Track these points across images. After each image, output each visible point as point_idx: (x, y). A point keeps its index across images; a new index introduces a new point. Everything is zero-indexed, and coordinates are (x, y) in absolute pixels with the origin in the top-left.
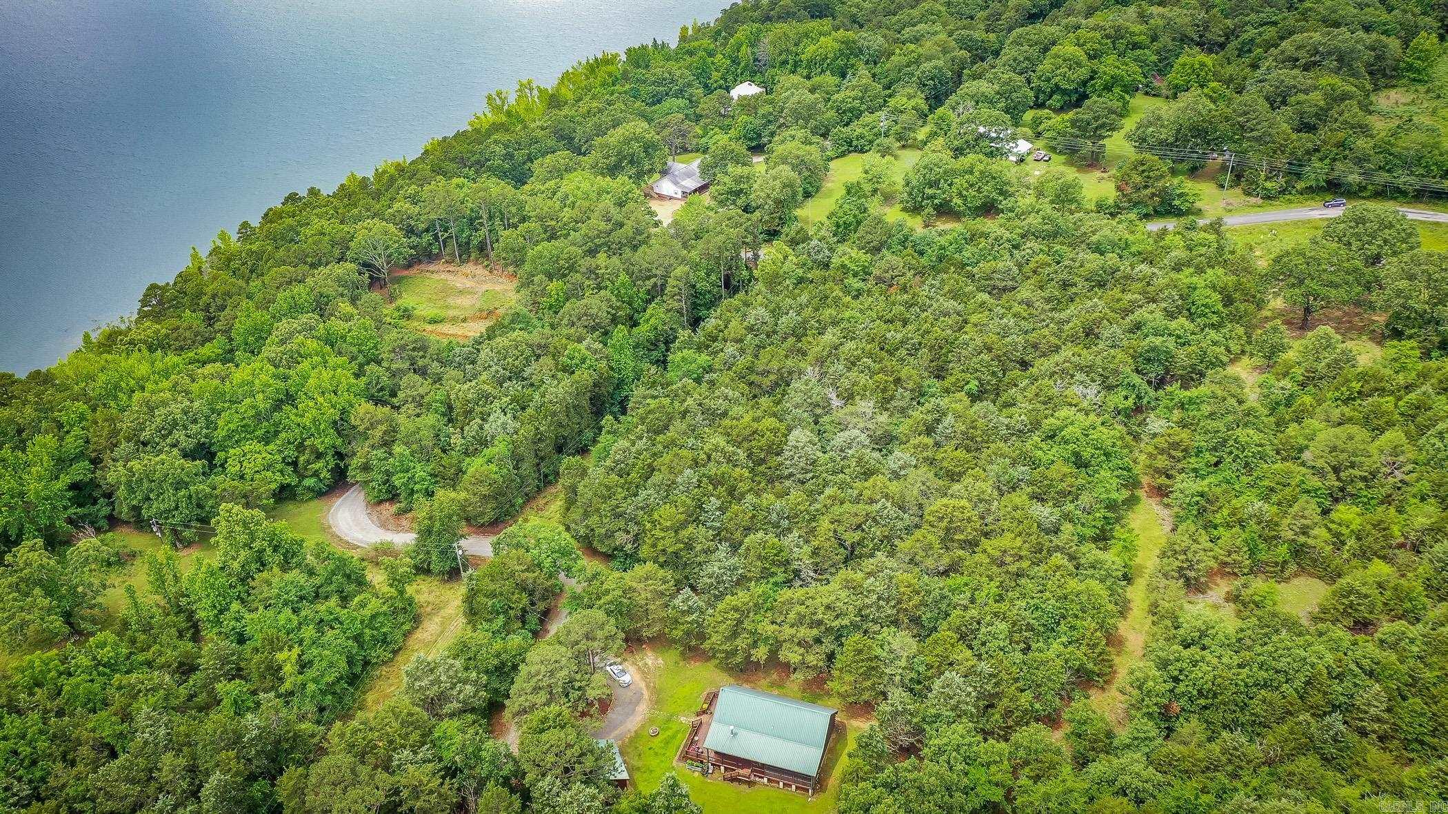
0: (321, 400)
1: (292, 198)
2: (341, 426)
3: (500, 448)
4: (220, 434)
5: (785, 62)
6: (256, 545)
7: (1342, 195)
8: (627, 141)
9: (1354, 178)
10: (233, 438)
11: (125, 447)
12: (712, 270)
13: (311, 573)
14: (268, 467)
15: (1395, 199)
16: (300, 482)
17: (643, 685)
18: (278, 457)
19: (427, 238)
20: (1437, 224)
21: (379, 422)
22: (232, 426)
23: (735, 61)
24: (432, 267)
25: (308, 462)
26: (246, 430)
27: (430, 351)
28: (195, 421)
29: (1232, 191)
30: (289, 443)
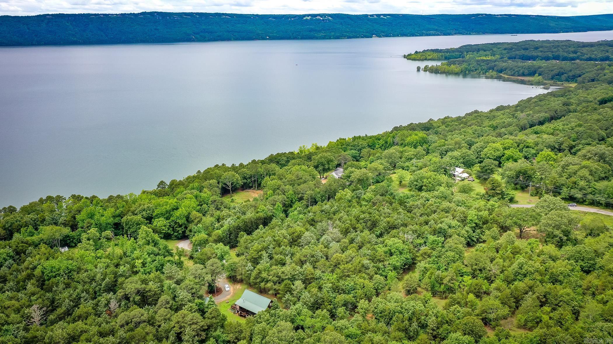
0: (183, 209)
1: (217, 166)
2: (188, 219)
3: (225, 227)
4: (154, 214)
5: (402, 144)
6: (148, 239)
7: (575, 202)
8: (321, 158)
9: (579, 195)
10: (158, 216)
11: (130, 214)
12: (324, 196)
13: (160, 250)
14: (165, 226)
15: (599, 206)
16: (174, 233)
17: (232, 292)
18: (168, 224)
19: (249, 180)
20: (609, 216)
21: (198, 218)
22: (158, 213)
23: (386, 142)
24: (249, 190)
25: (176, 227)
26: (162, 214)
27: (224, 204)
28: (150, 210)
29: (535, 197)
30: (173, 221)
